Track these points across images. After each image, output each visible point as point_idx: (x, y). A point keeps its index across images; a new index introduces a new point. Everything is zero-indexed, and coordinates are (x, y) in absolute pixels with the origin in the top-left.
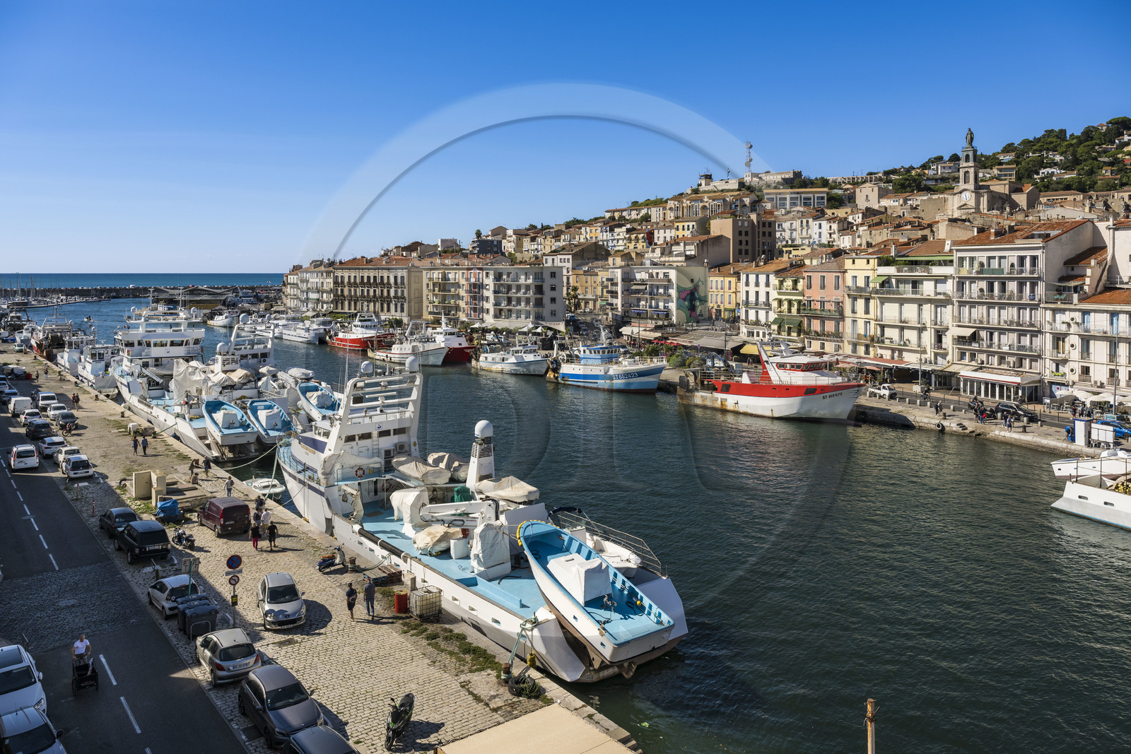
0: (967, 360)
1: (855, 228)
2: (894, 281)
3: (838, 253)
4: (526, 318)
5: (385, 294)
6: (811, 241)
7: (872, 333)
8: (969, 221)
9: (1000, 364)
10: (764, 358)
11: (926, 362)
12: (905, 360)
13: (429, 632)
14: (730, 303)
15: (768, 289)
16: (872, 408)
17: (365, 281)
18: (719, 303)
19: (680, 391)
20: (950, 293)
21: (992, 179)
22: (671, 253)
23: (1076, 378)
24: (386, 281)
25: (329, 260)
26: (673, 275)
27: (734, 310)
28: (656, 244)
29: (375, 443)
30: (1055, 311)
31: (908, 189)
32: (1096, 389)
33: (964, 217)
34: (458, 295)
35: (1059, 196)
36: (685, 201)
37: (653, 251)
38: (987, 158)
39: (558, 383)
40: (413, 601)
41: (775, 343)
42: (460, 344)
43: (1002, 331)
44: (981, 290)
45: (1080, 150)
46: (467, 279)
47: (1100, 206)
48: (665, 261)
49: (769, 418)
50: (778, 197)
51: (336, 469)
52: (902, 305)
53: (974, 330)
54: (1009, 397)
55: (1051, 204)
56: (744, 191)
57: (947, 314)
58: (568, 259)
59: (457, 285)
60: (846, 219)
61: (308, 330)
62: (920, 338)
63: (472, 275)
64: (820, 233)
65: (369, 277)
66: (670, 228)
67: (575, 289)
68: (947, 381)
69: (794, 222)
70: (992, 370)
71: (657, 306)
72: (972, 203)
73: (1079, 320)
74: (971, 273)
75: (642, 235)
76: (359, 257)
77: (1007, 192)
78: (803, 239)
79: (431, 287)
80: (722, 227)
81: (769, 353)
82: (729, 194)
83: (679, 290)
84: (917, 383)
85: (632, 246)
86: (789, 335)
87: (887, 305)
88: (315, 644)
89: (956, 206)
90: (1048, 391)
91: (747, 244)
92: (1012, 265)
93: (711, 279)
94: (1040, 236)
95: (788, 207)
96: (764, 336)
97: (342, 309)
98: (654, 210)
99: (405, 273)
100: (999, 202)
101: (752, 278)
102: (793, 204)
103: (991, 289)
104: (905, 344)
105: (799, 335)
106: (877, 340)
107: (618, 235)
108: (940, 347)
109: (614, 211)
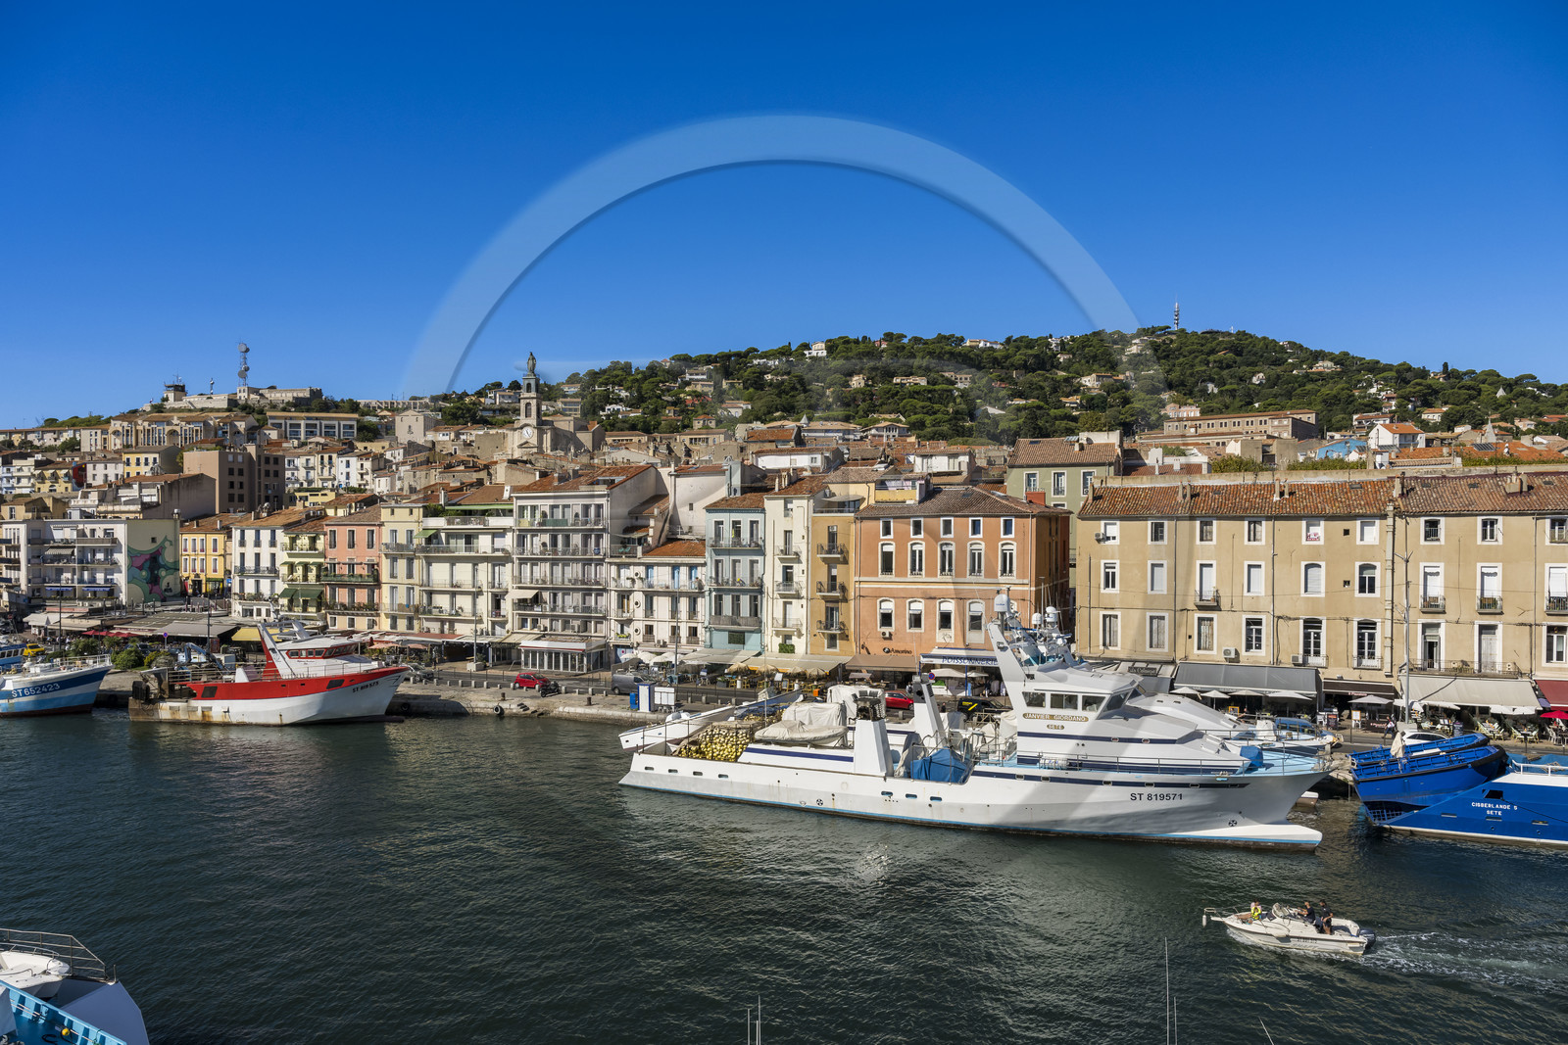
0: (528, 629)
1: (394, 467)
2: (443, 535)
3: (372, 501)
6: (336, 483)
7: (416, 602)
8: (531, 463)
9: (564, 629)
10: (269, 645)
11: (482, 633)
12: (457, 632)
14: (215, 571)
15: (273, 550)
16: (416, 697)
18: (198, 571)
19: (133, 704)
20: (509, 549)
21: (555, 413)
22: (116, 500)
23: (639, 638)
26: (120, 532)
27: (222, 581)
28: (90, 486)
30: (620, 566)
31: (461, 420)
32: (658, 649)
33: (525, 458)
35: (624, 437)
36: (140, 422)
37: (85, 496)
38: (551, 388)
41: (284, 622)
43: (566, 591)
44: (544, 544)
45: (645, 386)
47: (663, 450)
48: (107, 512)
49: (275, 726)
50: (289, 422)
52: (453, 565)
53: (536, 591)
55: (616, 446)
56: (237, 412)
57: (506, 573)
60: (382, 455)
62: (474, 604)
64: (348, 474)
66: (115, 461)
68: (506, 654)
69: (312, 458)
70: (554, 637)
71: (93, 580)
72: (534, 441)
73: (643, 575)
74: (532, 525)
75: (65, 471)
77: (572, 430)
78: (324, 480)
80: (202, 462)
81: (275, 638)
82: (212, 415)
83: (132, 554)
84: (471, 660)
85: (45, 488)
86: (305, 610)
87: (435, 567)
89: (517, 444)
90: (613, 656)
91: (241, 486)
92: (577, 515)
93: (185, 537)
94: (605, 482)
95: (302, 436)
96: (268, 614)
98: (85, 433)
100: (561, 440)
101: (250, 535)
102: (310, 433)
103: (554, 543)
104: (457, 614)
105: (319, 610)
106: (424, 610)
107: (19, 470)
108: (498, 615)
109: (11, 433)
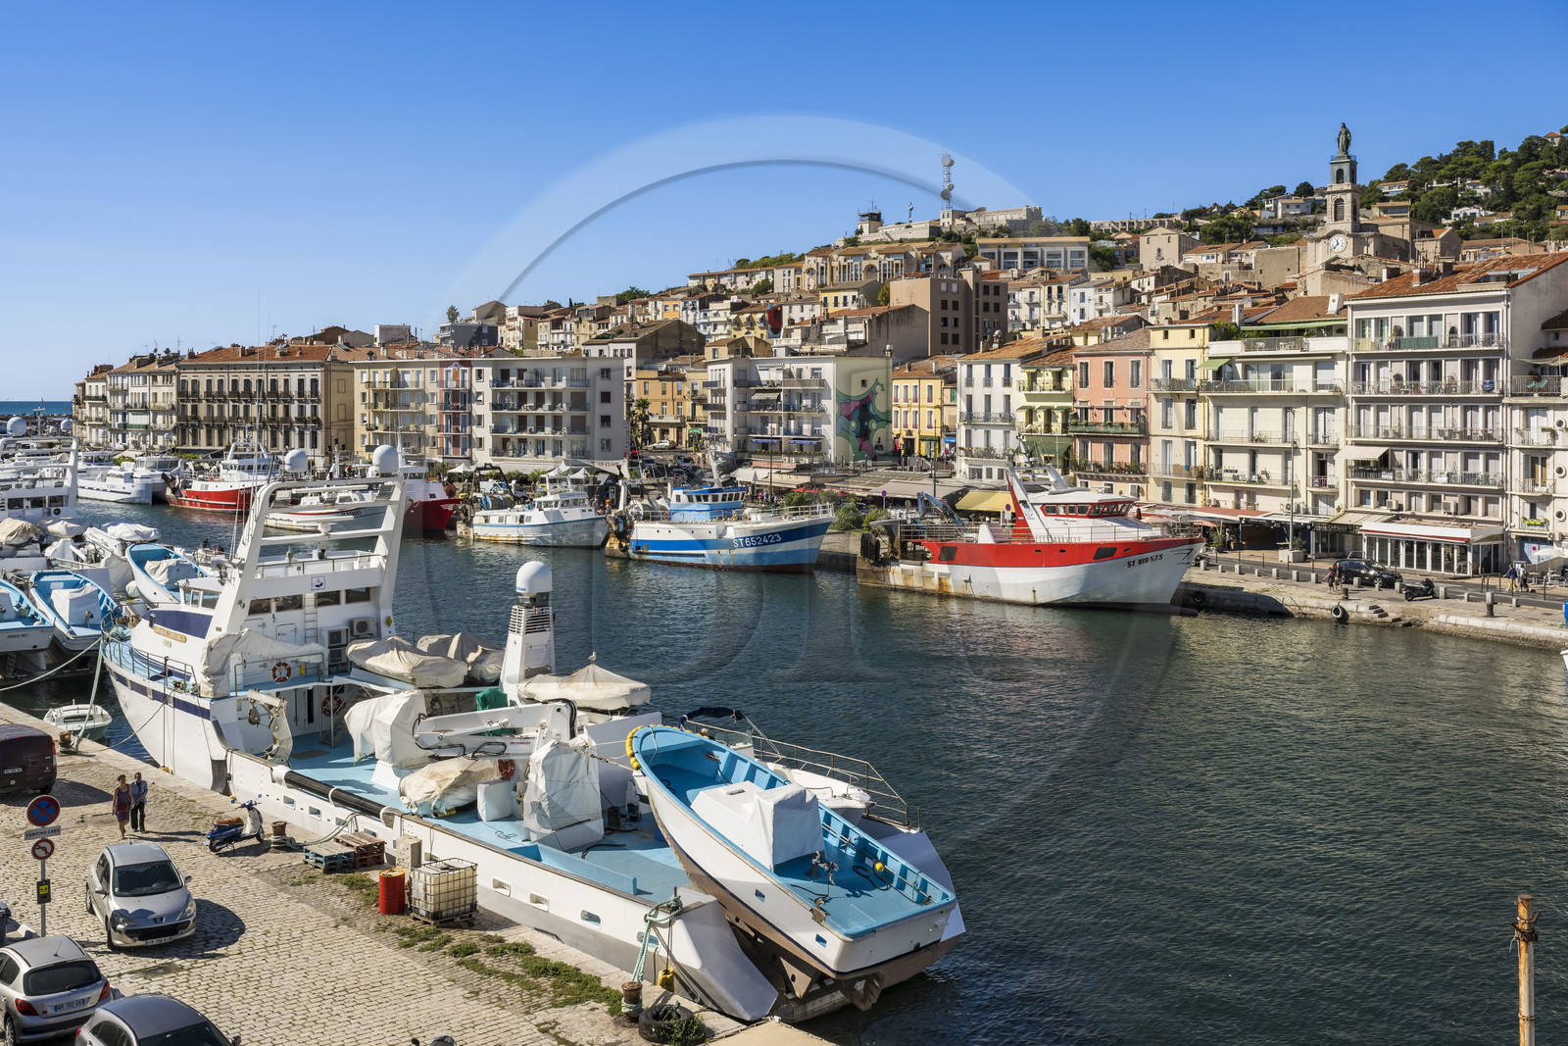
0: (1371, 506)
1: (1144, 299)
2: (1239, 366)
4: (555, 454)
5: (281, 413)
7: (1200, 463)
9: (1431, 508)
10: (1020, 495)
11: (1298, 511)
12: (1261, 507)
13: (455, 943)
14: (931, 426)
15: (1007, 391)
16: (1212, 587)
17: (241, 388)
18: (910, 427)
19: (862, 567)
20: (1341, 385)
22: (820, 338)
24: (281, 389)
25: (167, 351)
26: (829, 370)
27: (937, 439)
29: (309, 617)
30: (1529, 410)
31: (1230, 239)
34: (423, 413)
36: (835, 256)
39: (629, 559)
40: (418, 890)
42: (433, 496)
43: (1435, 450)
44: (1398, 378)
45: (1519, 175)
46: (441, 383)
49: (1028, 604)
50: (1003, 251)
51: (232, 664)
52: (1252, 409)
53: (1384, 449)
54: (1449, 568)
56: (941, 241)
57: (1335, 422)
58: (630, 350)
59: (423, 396)
60: (1126, 285)
61: (130, 478)
62: (1286, 468)
63: (451, 375)
64: (1082, 310)
65: (247, 383)
66: (812, 302)
67: (644, 404)
68: (1337, 539)
69: (1037, 291)
70: (1415, 519)
71: (800, 431)
74: (1379, 347)
75: (760, 315)
76: (227, 345)
77: (1407, 237)
78: (1052, 320)
79: (370, 399)
80: (911, 292)
82: (915, 245)
83: (843, 401)
87: (1227, 412)
88: (220, 970)
89: (1319, 261)
90: (1517, 553)
91: (956, 325)
92: (1453, 331)
93: (895, 383)
94: (1499, 279)
95: (1022, 266)
96: (1001, 476)
97: (195, 444)
98: (778, 273)
99: (319, 376)
101: (978, 371)
102: (1030, 262)
103: (1415, 374)
104: (1260, 481)
105: (1065, 472)
106: (1209, 476)
107: (716, 315)
108: (1322, 484)
109: (705, 277)
